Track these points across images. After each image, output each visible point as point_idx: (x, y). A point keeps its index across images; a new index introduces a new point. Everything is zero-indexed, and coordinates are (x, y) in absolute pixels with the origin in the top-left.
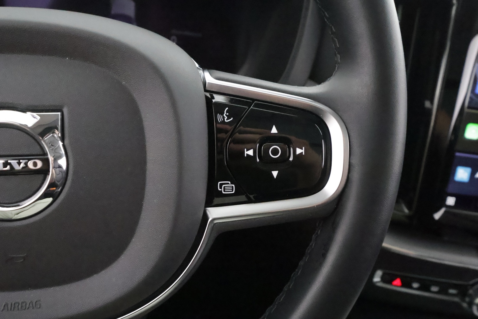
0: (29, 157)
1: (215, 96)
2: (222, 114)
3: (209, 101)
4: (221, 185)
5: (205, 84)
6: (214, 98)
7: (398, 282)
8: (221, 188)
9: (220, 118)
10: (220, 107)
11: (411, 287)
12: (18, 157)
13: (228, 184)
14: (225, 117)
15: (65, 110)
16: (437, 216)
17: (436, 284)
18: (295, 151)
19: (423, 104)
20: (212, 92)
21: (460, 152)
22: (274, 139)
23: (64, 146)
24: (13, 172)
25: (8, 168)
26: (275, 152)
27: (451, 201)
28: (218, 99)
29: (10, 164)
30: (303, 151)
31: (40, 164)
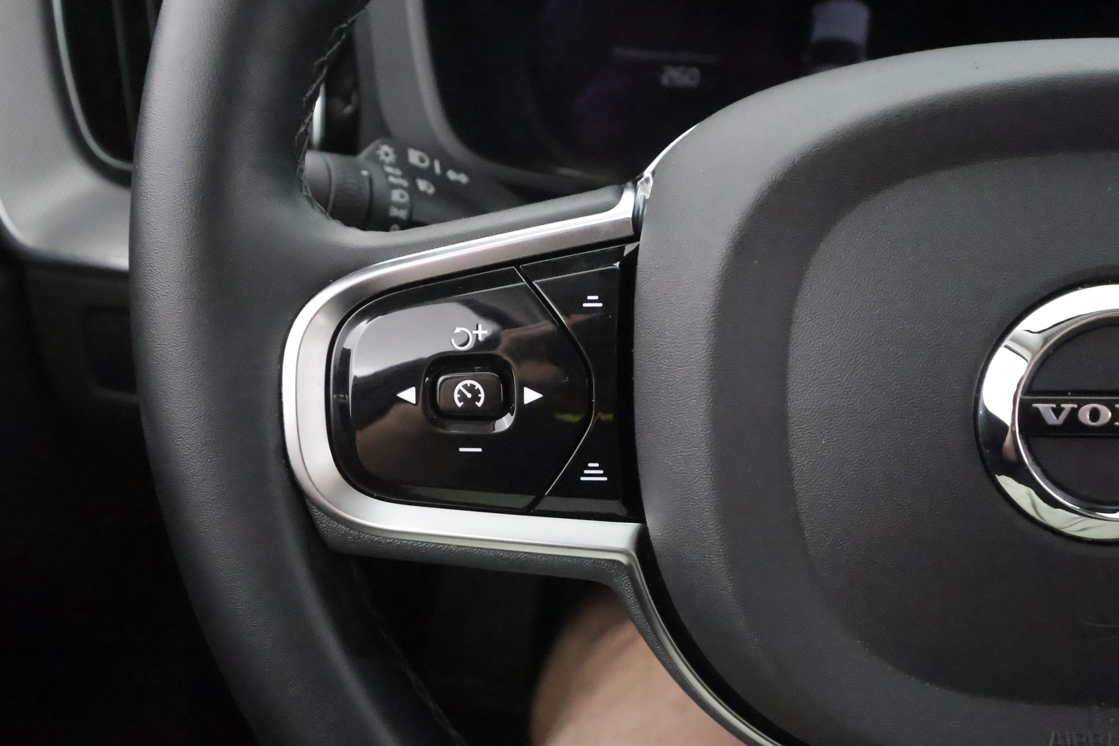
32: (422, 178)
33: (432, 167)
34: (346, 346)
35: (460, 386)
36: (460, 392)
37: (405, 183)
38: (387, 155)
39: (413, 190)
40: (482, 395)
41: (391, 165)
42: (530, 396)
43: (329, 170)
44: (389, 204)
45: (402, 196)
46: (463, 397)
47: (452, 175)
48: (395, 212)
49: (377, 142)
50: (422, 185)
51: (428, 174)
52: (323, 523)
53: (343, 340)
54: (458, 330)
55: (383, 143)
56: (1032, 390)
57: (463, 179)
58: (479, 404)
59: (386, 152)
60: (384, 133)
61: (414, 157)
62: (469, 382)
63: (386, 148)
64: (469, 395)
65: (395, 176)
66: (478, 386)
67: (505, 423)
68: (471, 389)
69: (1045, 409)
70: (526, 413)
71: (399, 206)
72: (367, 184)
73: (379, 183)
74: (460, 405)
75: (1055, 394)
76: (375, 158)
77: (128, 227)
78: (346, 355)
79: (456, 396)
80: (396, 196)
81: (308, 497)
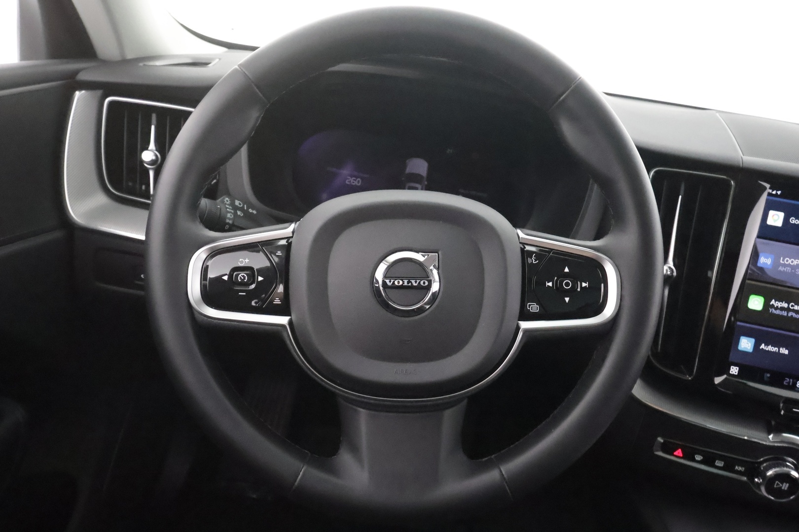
0: (421, 278)
1: (526, 246)
2: (531, 258)
3: (523, 251)
4: (530, 305)
5: (519, 237)
6: (525, 248)
7: (679, 452)
8: (529, 308)
9: (530, 261)
10: (530, 253)
11: (694, 460)
12: (415, 278)
13: (534, 305)
14: (533, 260)
15: (440, 253)
16: (718, 380)
17: (721, 458)
18: (581, 285)
20: (523, 244)
21: (741, 321)
22: (566, 276)
23: (438, 273)
24: (412, 287)
25: (410, 284)
26: (567, 284)
27: (734, 370)
28: (528, 248)
29: (411, 282)
30: (587, 285)
31: (427, 283)
32: (239, 211)
33: (243, 206)
34: (208, 264)
35: (240, 275)
36: (240, 277)
37: (233, 211)
38: (227, 201)
39: (235, 214)
40: (246, 278)
41: (228, 205)
42: (260, 279)
43: (206, 204)
44: (225, 218)
45: (231, 216)
46: (241, 278)
47: (250, 210)
48: (228, 221)
49: (225, 196)
50: (239, 213)
51: (242, 209)
52: (197, 315)
53: (207, 262)
54: (241, 260)
55: (226, 197)
56: (386, 276)
57: (255, 212)
58: (245, 281)
59: (227, 200)
60: (228, 194)
61: (237, 203)
62: (243, 274)
63: (227, 199)
64: (243, 278)
65: (230, 209)
66: (245, 275)
67: (253, 286)
68: (243, 276)
69: (387, 281)
70: (259, 283)
71: (230, 219)
72: (219, 209)
73: (223, 210)
74: (240, 280)
75: (390, 278)
76: (223, 202)
77: (145, 226)
78: (207, 266)
79: (239, 278)
80: (229, 215)
81: (193, 308)
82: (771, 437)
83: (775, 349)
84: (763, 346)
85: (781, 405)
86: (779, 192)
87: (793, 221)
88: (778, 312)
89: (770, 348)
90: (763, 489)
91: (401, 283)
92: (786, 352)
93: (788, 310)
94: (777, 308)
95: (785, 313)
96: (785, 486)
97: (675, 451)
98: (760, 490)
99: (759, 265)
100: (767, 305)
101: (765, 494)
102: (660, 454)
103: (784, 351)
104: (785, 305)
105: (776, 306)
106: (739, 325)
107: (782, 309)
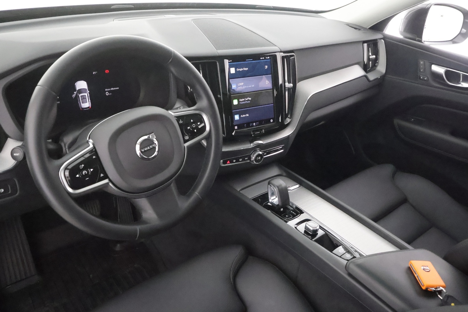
2: (180, 121)
7: (228, 162)
8: (186, 138)
11: (233, 162)
12: (151, 145)
13: (187, 136)
16: (234, 134)
17: (241, 158)
19: (218, 96)
21: (233, 110)
22: (193, 123)
26: (194, 126)
27: (236, 127)
29: (150, 147)
30: (199, 123)
40: (86, 172)
82: (252, 144)
83: (245, 116)
84: (241, 116)
85: (252, 133)
86: (231, 61)
87: (238, 70)
88: (242, 103)
89: (244, 116)
90: (254, 161)
91: (147, 149)
92: (248, 115)
93: (245, 101)
94: (242, 102)
95: (244, 102)
96: (260, 158)
97: (227, 162)
98: (254, 162)
99: (233, 89)
100: (239, 102)
101: (256, 163)
102: (223, 165)
103: (247, 115)
104: (243, 100)
105: (241, 101)
106: (234, 112)
107: (243, 101)
